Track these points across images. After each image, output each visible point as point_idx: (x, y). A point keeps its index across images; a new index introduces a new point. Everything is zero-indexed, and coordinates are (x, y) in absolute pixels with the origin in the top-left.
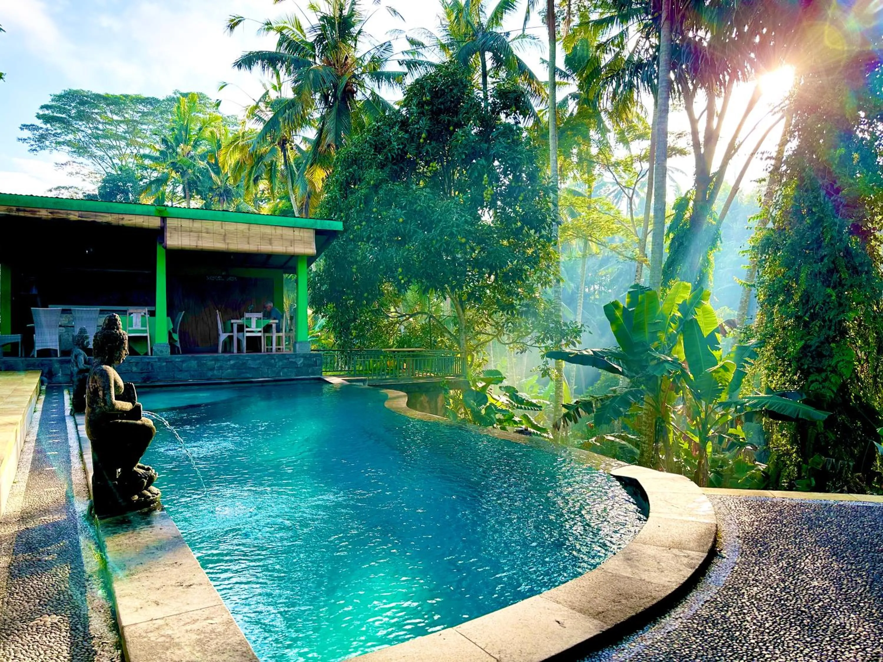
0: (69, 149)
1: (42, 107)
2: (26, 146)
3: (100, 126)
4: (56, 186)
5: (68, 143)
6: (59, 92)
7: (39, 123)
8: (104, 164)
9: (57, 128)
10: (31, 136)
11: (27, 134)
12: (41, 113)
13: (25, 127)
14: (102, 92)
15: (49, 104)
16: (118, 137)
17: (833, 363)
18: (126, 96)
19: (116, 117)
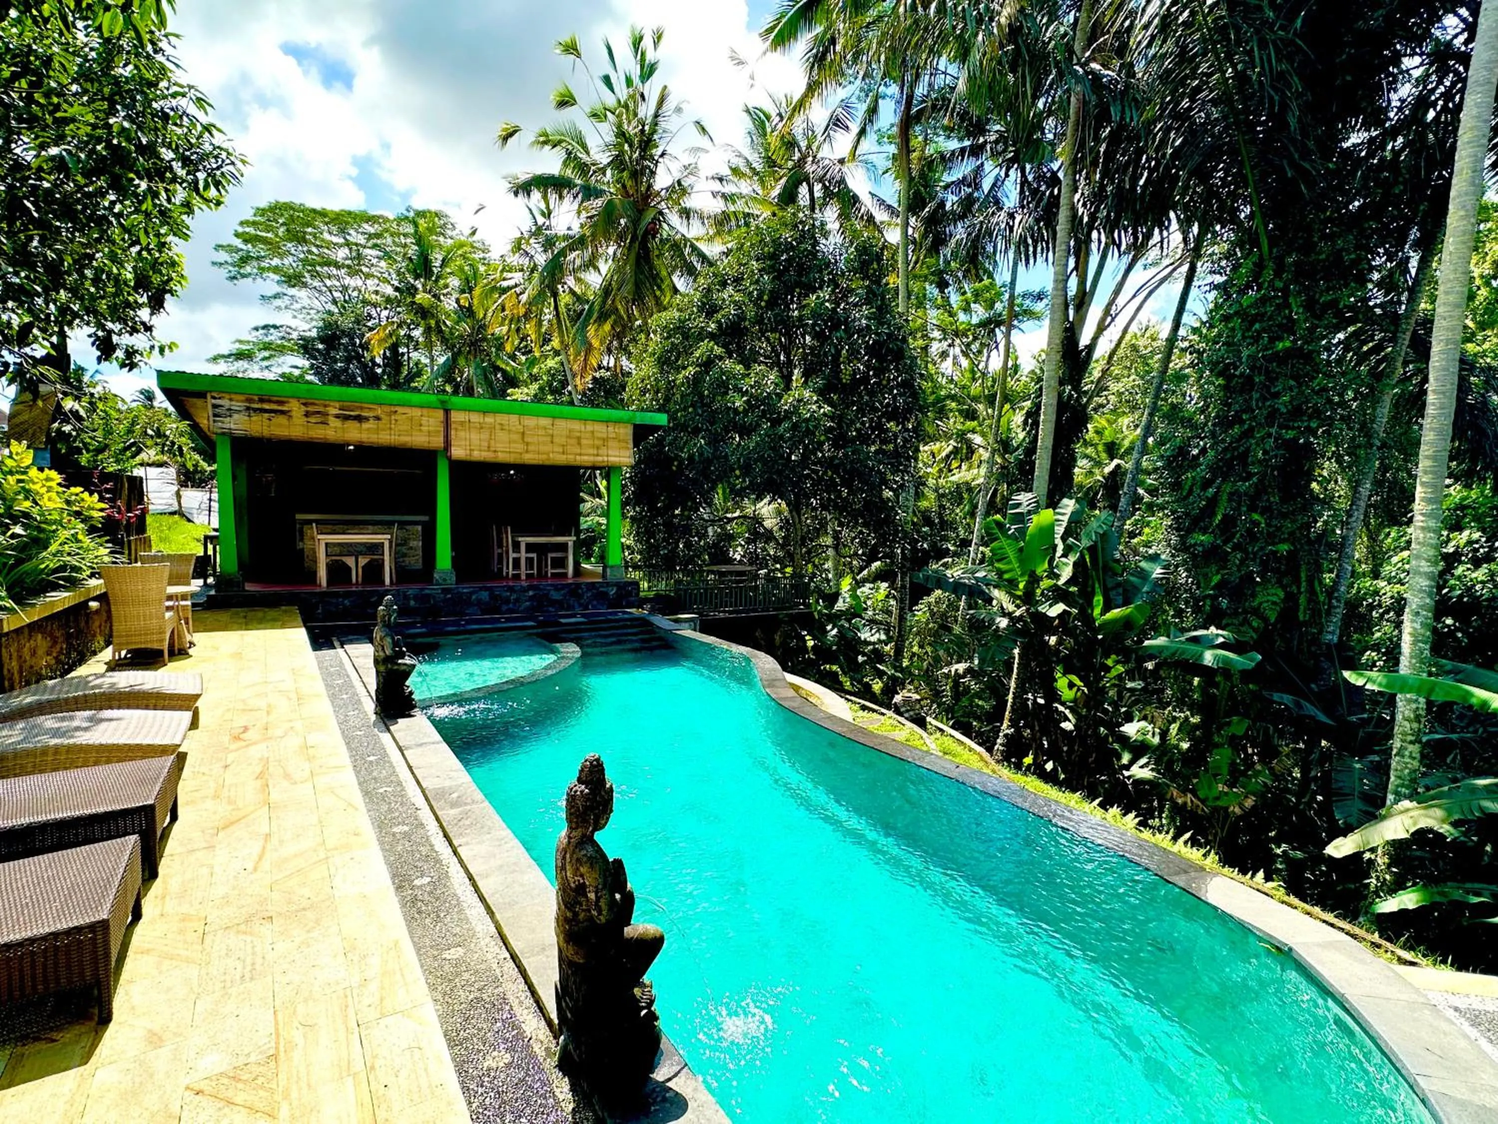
0: (277, 277)
1: (242, 223)
2: (223, 273)
3: (314, 250)
4: (262, 324)
5: (276, 270)
6: (263, 204)
7: (238, 243)
8: (322, 298)
9: (260, 249)
10: (230, 260)
11: (223, 256)
12: (240, 230)
13: (218, 247)
14: (318, 207)
15: (251, 219)
16: (337, 266)
17: (1255, 604)
18: (350, 213)
19: (335, 239)
